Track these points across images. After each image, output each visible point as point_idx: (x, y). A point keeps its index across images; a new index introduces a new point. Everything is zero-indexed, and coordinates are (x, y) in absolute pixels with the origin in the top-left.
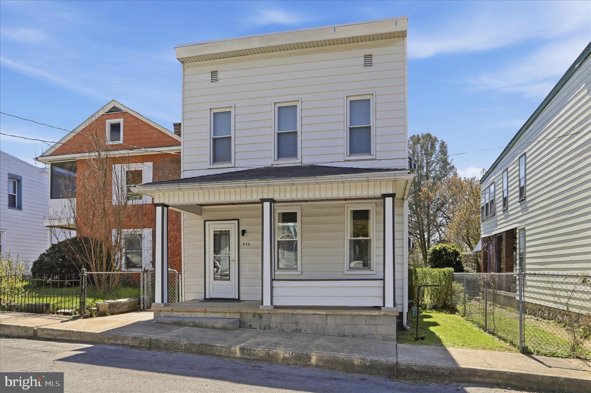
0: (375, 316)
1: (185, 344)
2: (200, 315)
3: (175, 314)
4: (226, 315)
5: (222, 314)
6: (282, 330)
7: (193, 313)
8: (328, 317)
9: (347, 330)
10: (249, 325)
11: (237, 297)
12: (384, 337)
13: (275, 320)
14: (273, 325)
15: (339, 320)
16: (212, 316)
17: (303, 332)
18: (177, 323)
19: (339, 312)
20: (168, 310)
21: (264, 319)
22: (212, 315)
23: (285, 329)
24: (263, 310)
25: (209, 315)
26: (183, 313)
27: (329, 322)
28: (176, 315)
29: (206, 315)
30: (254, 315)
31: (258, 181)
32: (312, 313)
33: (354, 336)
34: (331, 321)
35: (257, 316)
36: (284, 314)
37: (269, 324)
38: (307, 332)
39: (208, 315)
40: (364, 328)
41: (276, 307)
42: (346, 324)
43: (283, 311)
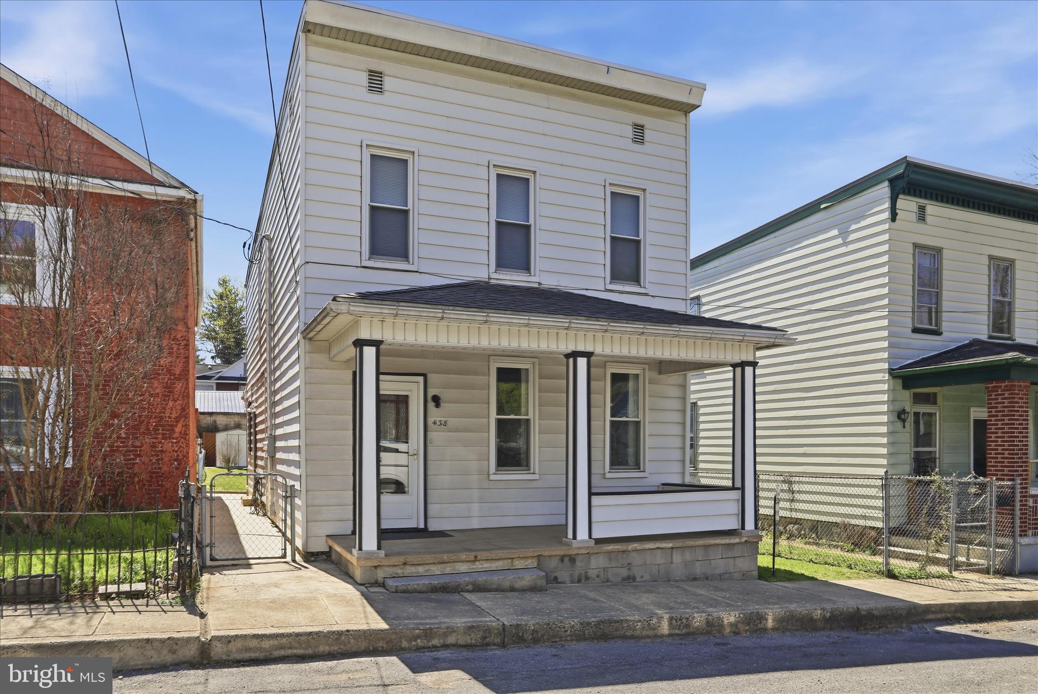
0: (734, 544)
1: (573, 626)
2: (463, 567)
3: (409, 570)
4: (512, 562)
5: (505, 561)
6: (608, 581)
7: (449, 564)
8: (674, 551)
9: (699, 569)
10: (552, 578)
11: (422, 526)
12: (744, 575)
13: (597, 563)
14: (592, 573)
15: (688, 556)
16: (487, 568)
17: (638, 579)
18: (440, 588)
19: (690, 542)
20: (398, 563)
21: (578, 564)
22: (486, 566)
23: (611, 579)
24: (580, 548)
25: (481, 566)
26: (427, 567)
27: (674, 561)
28: (412, 573)
29: (475, 567)
30: (562, 559)
31: (585, 320)
32: (653, 547)
33: (707, 578)
34: (677, 558)
35: (566, 560)
36: (610, 552)
37: (586, 572)
38: (644, 579)
39: (478, 566)
40: (719, 563)
41: (599, 541)
42: (698, 561)
43: (611, 547)
